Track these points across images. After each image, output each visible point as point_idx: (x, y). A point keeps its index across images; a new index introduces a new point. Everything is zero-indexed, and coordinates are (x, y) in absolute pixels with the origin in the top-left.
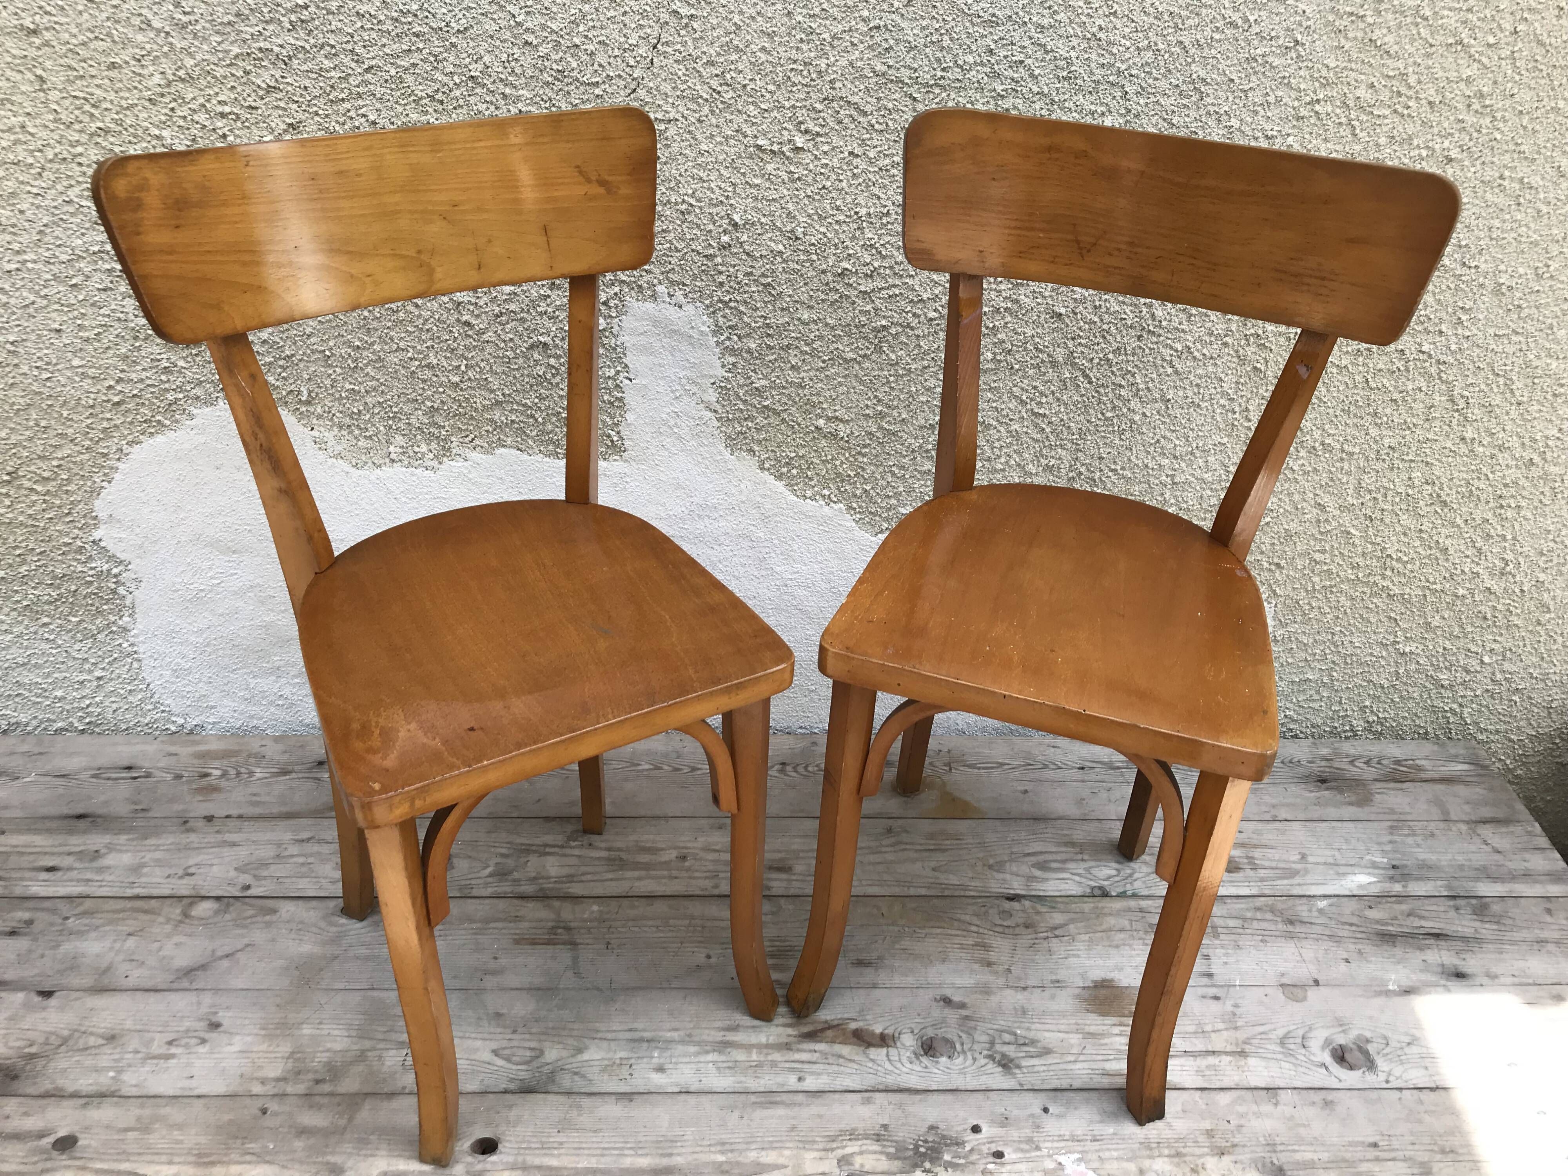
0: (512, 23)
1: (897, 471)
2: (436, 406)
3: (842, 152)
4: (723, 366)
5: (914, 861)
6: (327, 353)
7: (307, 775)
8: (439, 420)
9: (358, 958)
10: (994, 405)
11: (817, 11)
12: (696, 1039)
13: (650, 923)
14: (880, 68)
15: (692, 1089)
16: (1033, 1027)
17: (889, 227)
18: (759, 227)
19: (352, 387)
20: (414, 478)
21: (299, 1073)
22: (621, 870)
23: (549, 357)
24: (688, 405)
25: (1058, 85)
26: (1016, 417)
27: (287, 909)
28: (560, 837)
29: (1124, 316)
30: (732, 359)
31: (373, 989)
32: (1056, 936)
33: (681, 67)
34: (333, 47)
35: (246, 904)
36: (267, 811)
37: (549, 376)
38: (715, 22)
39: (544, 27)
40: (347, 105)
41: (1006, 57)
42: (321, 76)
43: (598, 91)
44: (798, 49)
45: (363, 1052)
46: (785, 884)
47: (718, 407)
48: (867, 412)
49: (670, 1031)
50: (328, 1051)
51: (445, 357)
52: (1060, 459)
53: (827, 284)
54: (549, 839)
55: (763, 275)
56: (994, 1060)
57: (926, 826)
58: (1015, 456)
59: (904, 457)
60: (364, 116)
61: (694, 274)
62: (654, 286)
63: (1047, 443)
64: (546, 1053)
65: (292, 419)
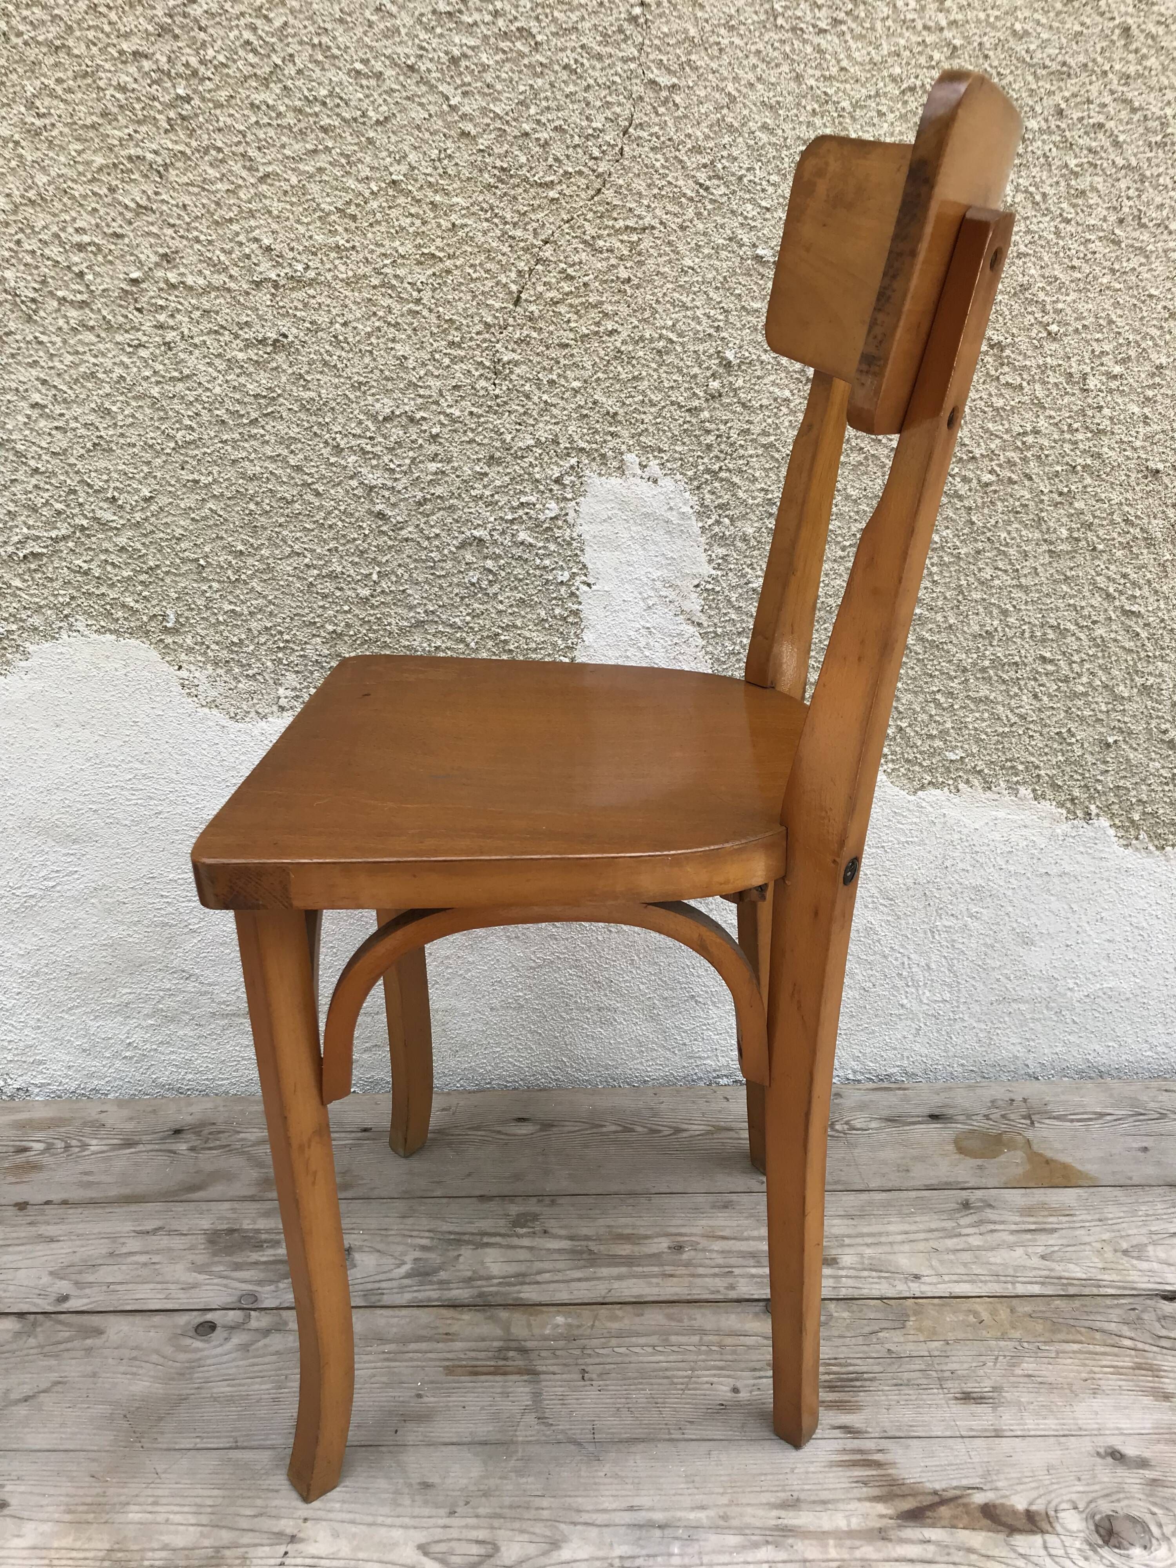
0: (445, 107)
1: (942, 700)
2: (339, 630)
4: (710, 561)
5: (1011, 1247)
6: (202, 562)
7: (158, 1147)
9: (215, 1399)
10: (1072, 602)
11: (834, 70)
12: (735, 1523)
13: (642, 1340)
18: (758, 367)
19: (232, 607)
22: (592, 1266)
23: (486, 558)
24: (662, 618)
25: (1149, 155)
26: (1102, 618)
28: (502, 1222)
30: (722, 551)
31: (237, 1448)
33: (659, 156)
34: (219, 150)
35: (60, 1322)
36: (101, 1195)
37: (484, 584)
38: (702, 93)
39: (484, 111)
40: (235, 227)
41: (1081, 119)
42: (204, 189)
43: (552, 194)
45: (217, 1549)
46: (830, 1282)
47: (703, 619)
49: (692, 1509)
50: (165, 1548)
51: (353, 564)
52: (1161, 675)
54: (485, 1225)
55: (764, 433)
57: (1016, 1197)
58: (1100, 673)
59: (952, 679)
60: (256, 240)
61: (674, 435)
62: (622, 454)
63: (1143, 654)
64: (503, 1549)
65: (154, 655)
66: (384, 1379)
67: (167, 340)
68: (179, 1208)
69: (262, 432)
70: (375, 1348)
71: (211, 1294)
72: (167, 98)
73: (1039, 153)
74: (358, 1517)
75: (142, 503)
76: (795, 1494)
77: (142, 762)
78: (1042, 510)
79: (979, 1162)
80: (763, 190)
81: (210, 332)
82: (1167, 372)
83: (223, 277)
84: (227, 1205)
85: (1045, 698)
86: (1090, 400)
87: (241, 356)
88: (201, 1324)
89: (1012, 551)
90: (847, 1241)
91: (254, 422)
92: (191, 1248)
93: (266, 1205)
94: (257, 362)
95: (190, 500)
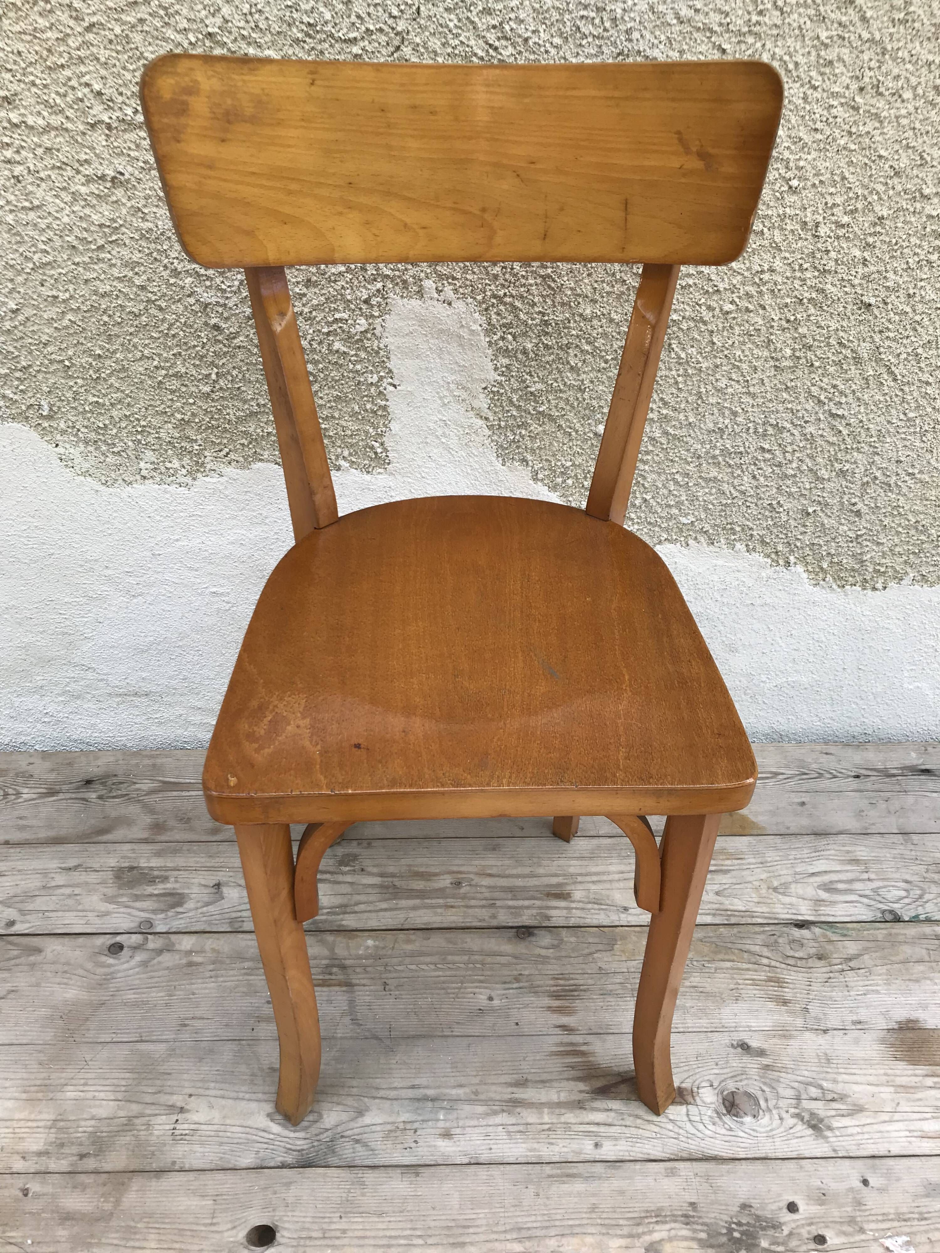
1: (680, 479)
2: (186, 418)
4: (496, 369)
6: (67, 363)
7: (73, 796)
8: (191, 434)
9: (125, 1004)
10: (790, 406)
12: (483, 1097)
13: (428, 959)
14: (684, 12)
15: (481, 1161)
16: (840, 1078)
19: (95, 399)
20: (168, 496)
21: (62, 1145)
22: (394, 899)
24: (456, 413)
25: (892, 30)
26: (812, 419)
27: (53, 947)
28: (333, 862)
30: (506, 361)
31: (142, 1041)
32: (852, 969)
33: (452, 17)
35: (11, 943)
36: (33, 837)
40: (67, 73)
42: (35, 37)
43: (356, 50)
45: (130, 1118)
46: (564, 913)
47: (490, 414)
49: (454, 1087)
50: (93, 1118)
51: (194, 365)
52: (855, 463)
56: (802, 1120)
58: (807, 460)
59: (688, 463)
60: (87, 85)
62: (421, 280)
63: (843, 447)
64: (325, 1116)
65: (34, 435)
66: (245, 990)
67: (16, 174)
68: (92, 848)
69: (109, 256)
70: (238, 965)
71: (119, 920)
73: (795, 25)
74: (226, 1094)
75: (10, 314)
76: (525, 1076)
77: (33, 517)
78: (771, 334)
80: (547, 52)
81: (54, 167)
82: (887, 222)
83: (60, 118)
84: (128, 846)
85: (762, 479)
86: (819, 245)
87: (83, 190)
88: (113, 945)
89: (744, 366)
90: (580, 879)
91: (101, 248)
92: (103, 883)
93: (157, 847)
94: (98, 195)
95: (52, 312)
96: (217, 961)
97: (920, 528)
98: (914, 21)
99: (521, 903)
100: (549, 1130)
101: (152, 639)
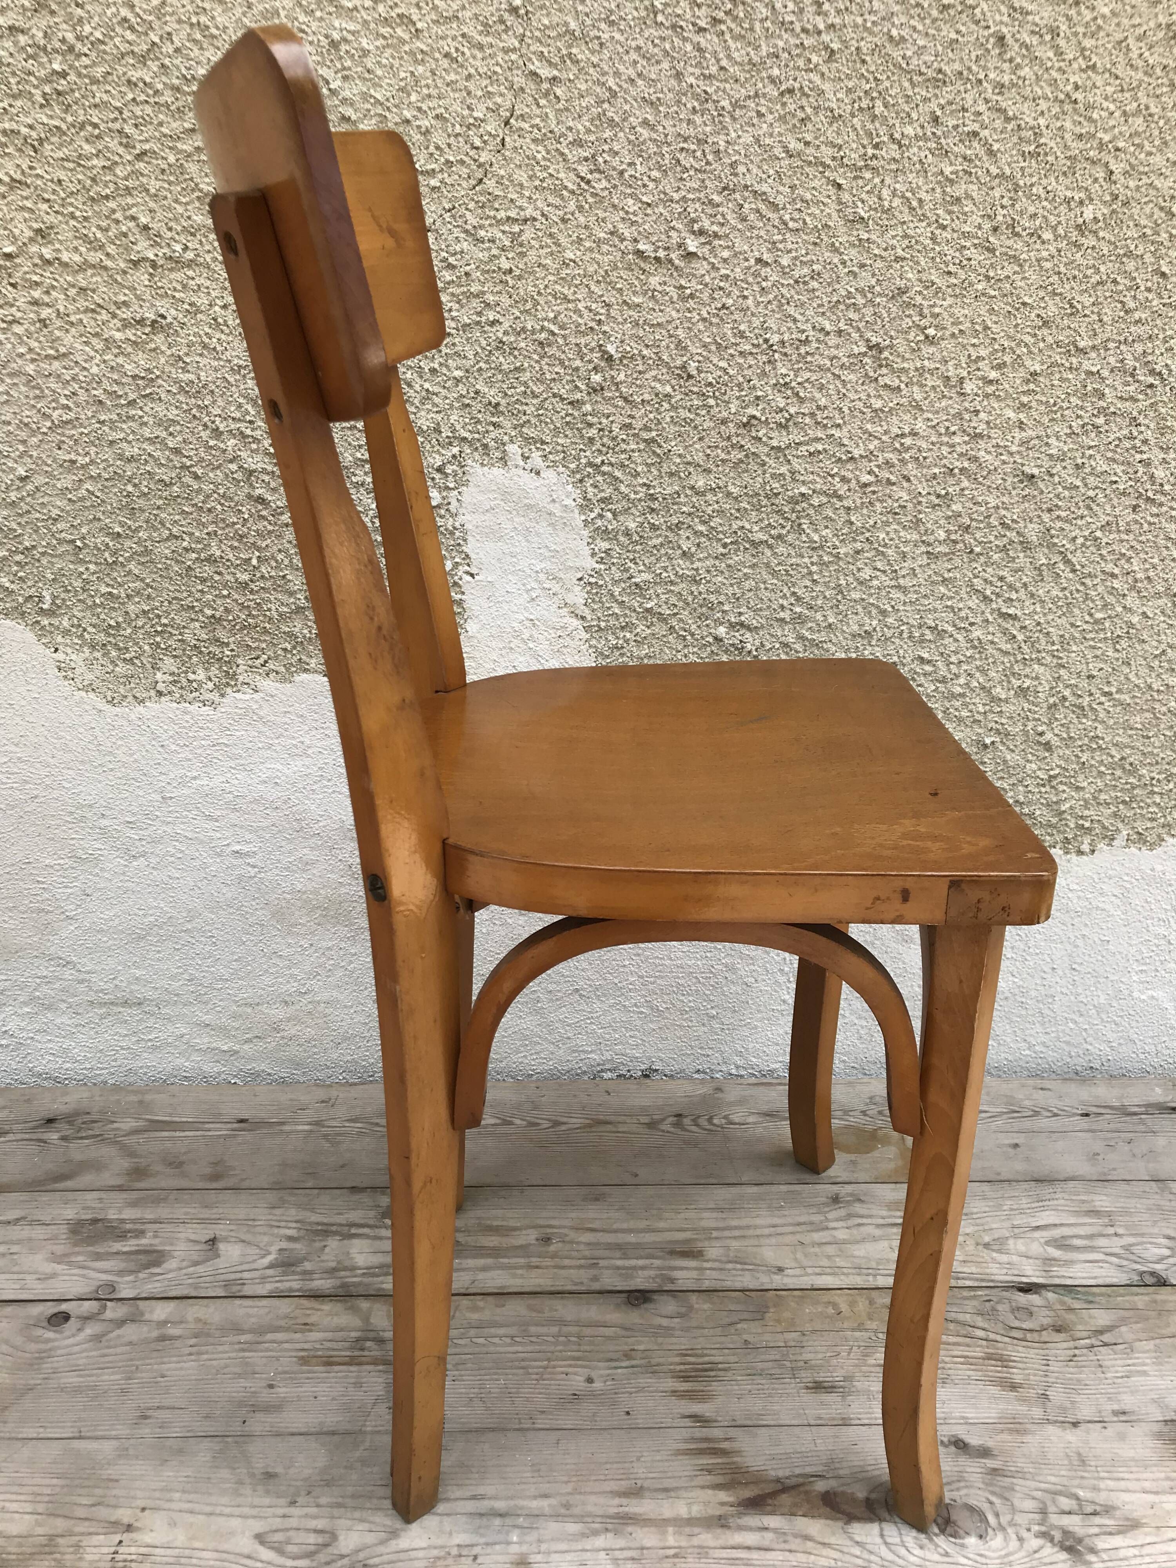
2: (218, 615)
3: (747, 260)
4: (593, 555)
5: (875, 1239)
6: (79, 543)
8: (222, 635)
9: (62, 1390)
10: (949, 603)
11: (714, 70)
12: (576, 1511)
13: (501, 1331)
14: (793, 145)
16: (1102, 1485)
17: (809, 359)
18: (640, 362)
19: (109, 590)
20: (187, 718)
24: (546, 610)
25: (1023, 164)
26: (979, 620)
28: (372, 1214)
29: (1114, 479)
30: (605, 545)
31: (80, 1438)
32: (1106, 1345)
33: (540, 148)
34: (95, 126)
38: (583, 87)
39: (365, 97)
40: (112, 204)
41: (956, 127)
42: (79, 165)
43: (433, 182)
44: (689, 122)
45: (51, 1537)
46: (694, 1274)
47: (587, 613)
48: (782, 615)
49: (535, 1497)
51: (233, 548)
52: (1037, 678)
53: (729, 438)
54: (355, 1216)
55: (646, 428)
56: (1052, 1540)
57: (886, 1192)
58: (978, 674)
60: (133, 218)
61: (556, 428)
62: (504, 444)
63: (1019, 657)
64: (341, 1538)
65: (30, 636)
66: (238, 1370)
67: (43, 316)
68: (45, 1197)
69: (140, 413)
70: (231, 1339)
71: (69, 1284)
72: (42, 73)
73: (916, 159)
74: (197, 1507)
75: (17, 482)
76: (639, 1482)
77: (16, 745)
78: (920, 512)
79: (853, 1157)
80: (645, 186)
81: (87, 310)
82: (1041, 379)
83: (100, 255)
84: (93, 1195)
86: (966, 404)
87: (118, 335)
88: (55, 1315)
89: (890, 552)
90: (715, 1234)
91: (132, 403)
92: (54, 1238)
93: (135, 1195)
94: (134, 342)
95: (66, 481)
96: (202, 1333)
97: (1128, 767)
98: (1046, 154)
99: (633, 1262)
100: (675, 1556)
101: (152, 919)
